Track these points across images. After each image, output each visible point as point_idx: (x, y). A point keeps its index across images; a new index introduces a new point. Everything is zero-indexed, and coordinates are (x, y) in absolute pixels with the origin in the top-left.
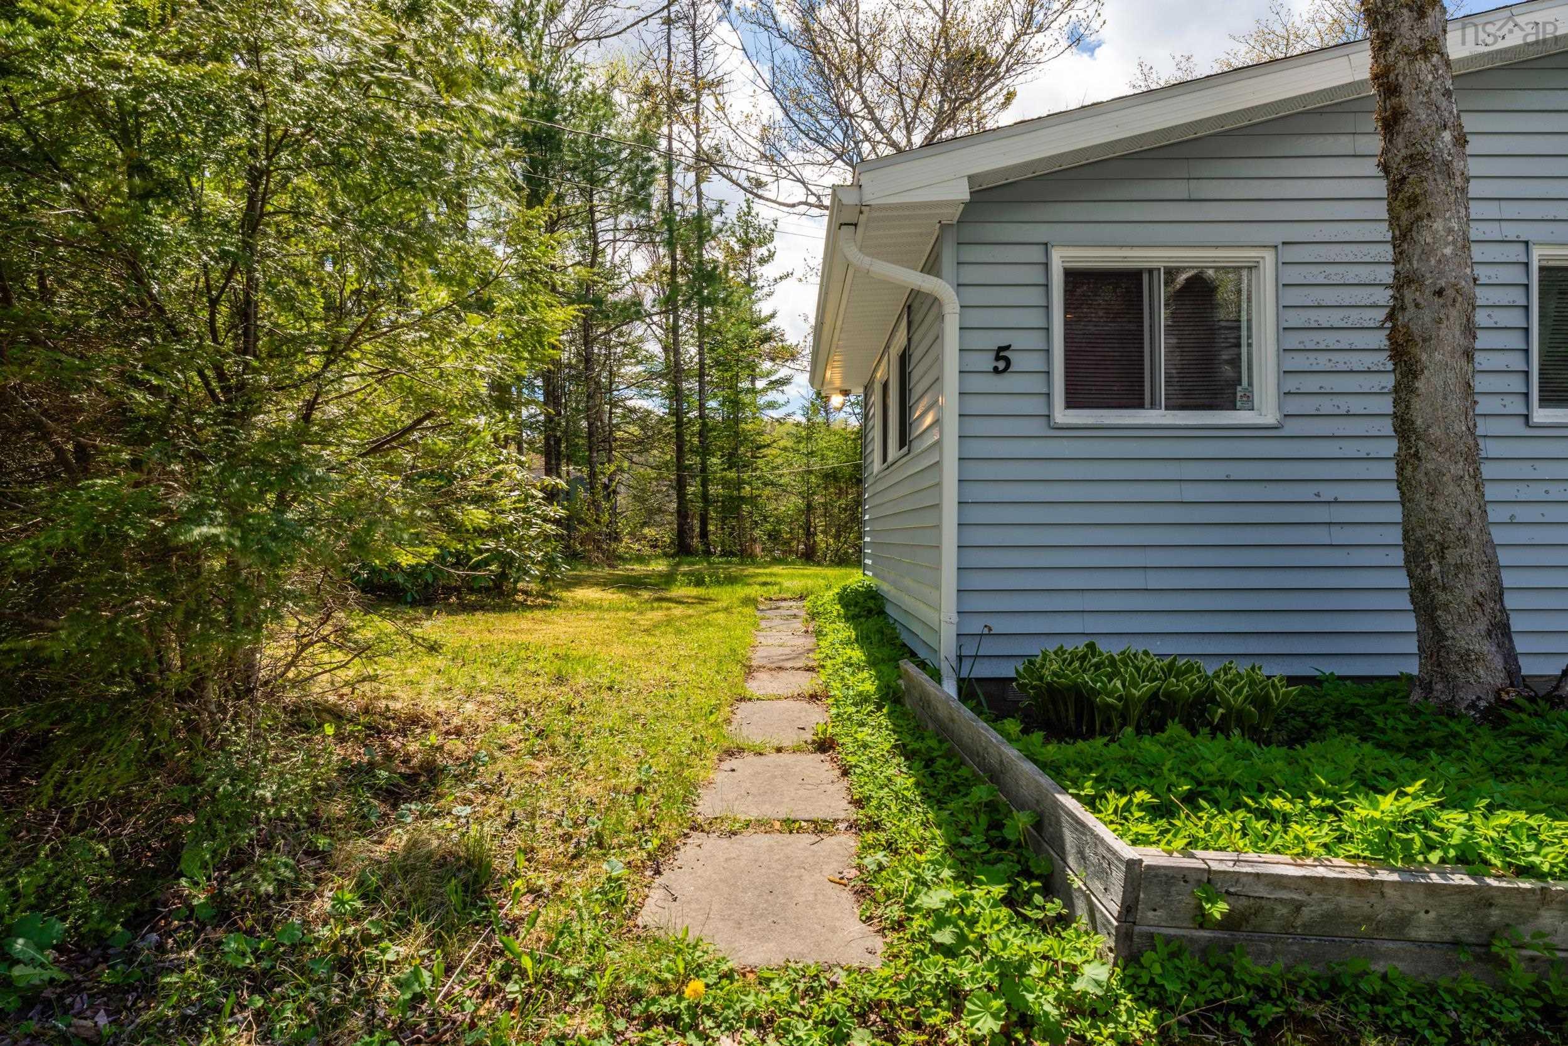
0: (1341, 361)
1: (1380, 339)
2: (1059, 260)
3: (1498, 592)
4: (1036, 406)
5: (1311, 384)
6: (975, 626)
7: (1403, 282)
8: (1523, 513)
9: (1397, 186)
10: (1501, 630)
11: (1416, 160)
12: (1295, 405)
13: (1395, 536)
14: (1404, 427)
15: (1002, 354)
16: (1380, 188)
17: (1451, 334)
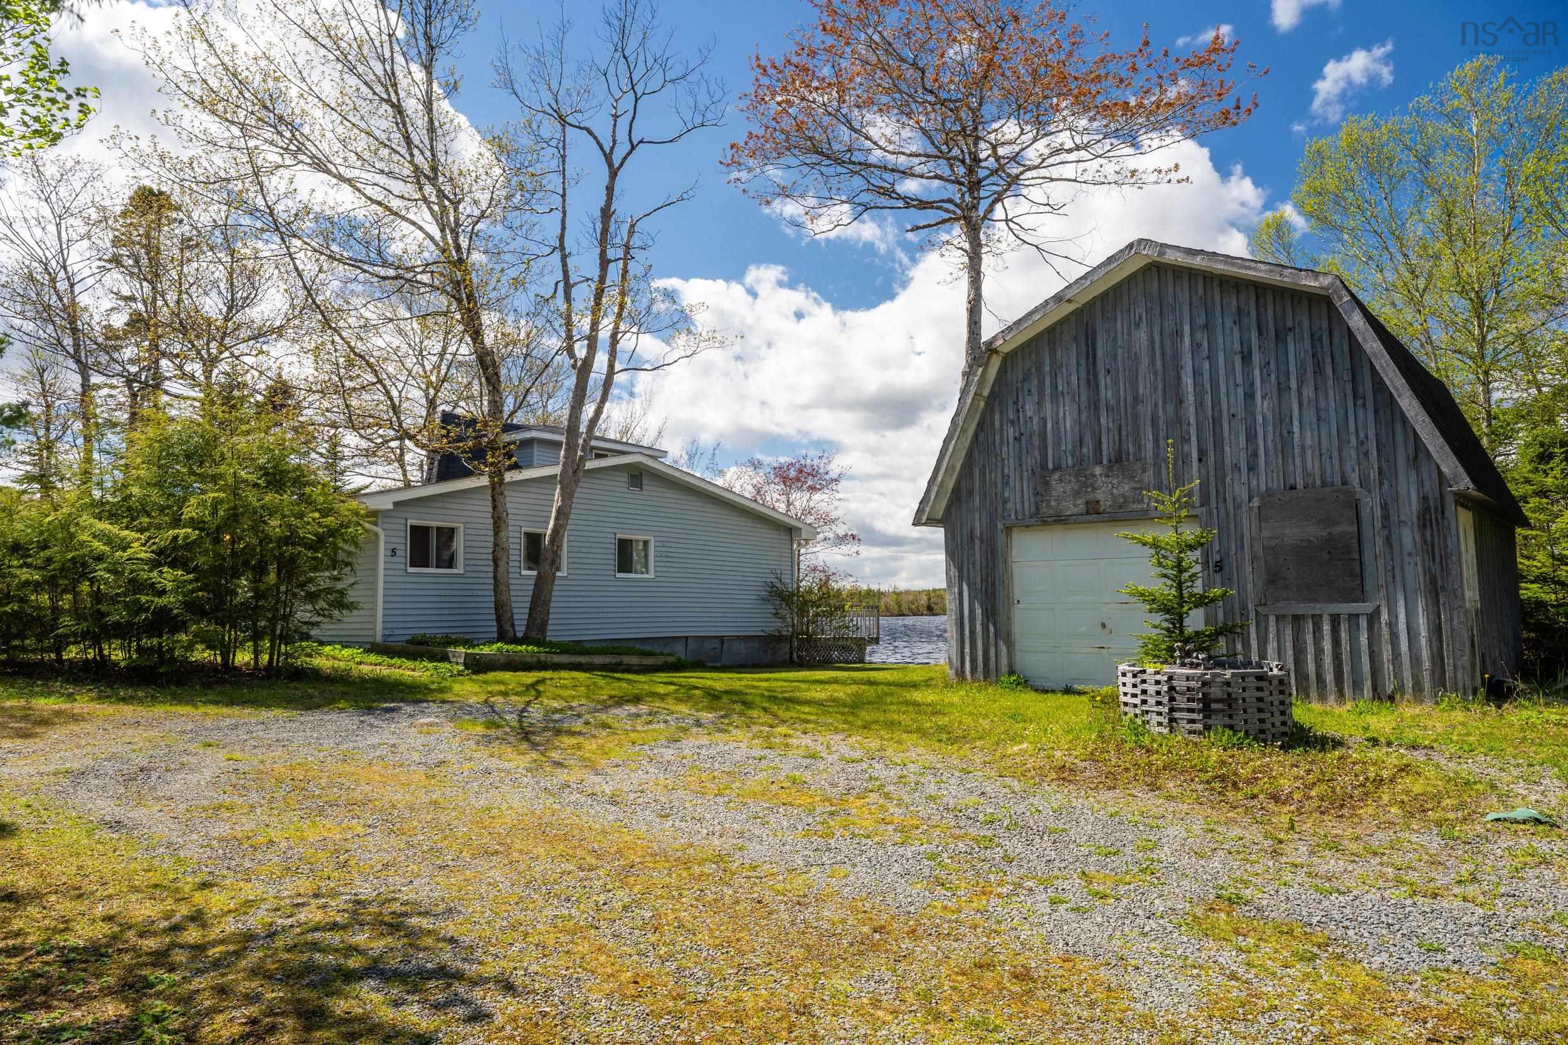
0: (479, 556)
1: (491, 557)
2: (410, 522)
3: (512, 617)
4: (403, 567)
5: (472, 562)
6: (388, 632)
7: (496, 545)
8: (520, 599)
9: (495, 523)
10: (513, 625)
11: (499, 518)
12: (469, 569)
13: (492, 605)
14: (495, 578)
15: (393, 551)
16: (491, 521)
17: (505, 559)
